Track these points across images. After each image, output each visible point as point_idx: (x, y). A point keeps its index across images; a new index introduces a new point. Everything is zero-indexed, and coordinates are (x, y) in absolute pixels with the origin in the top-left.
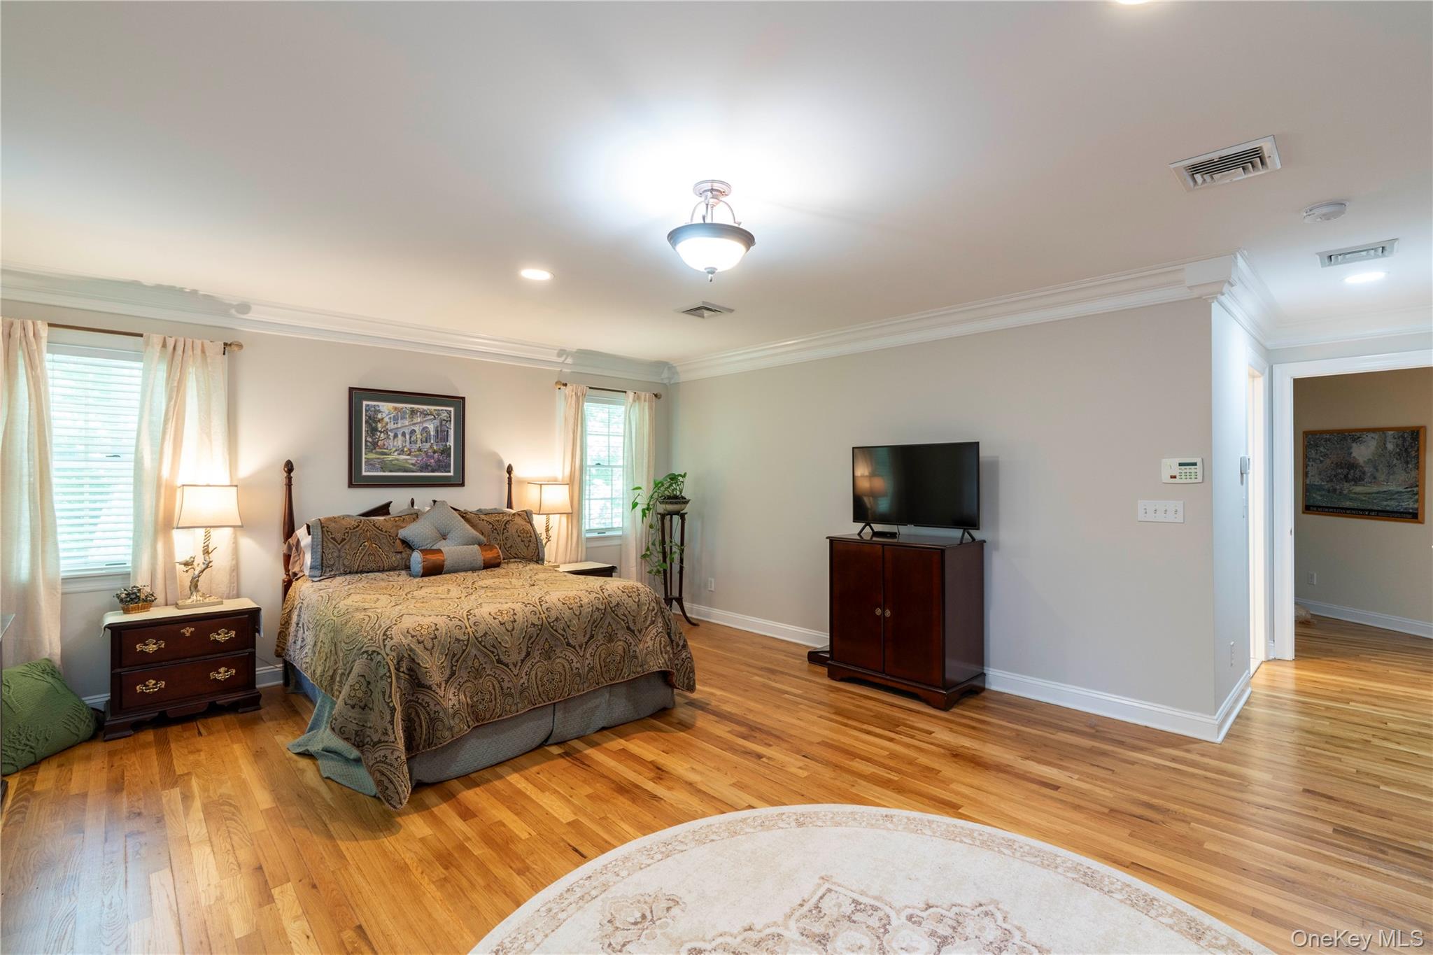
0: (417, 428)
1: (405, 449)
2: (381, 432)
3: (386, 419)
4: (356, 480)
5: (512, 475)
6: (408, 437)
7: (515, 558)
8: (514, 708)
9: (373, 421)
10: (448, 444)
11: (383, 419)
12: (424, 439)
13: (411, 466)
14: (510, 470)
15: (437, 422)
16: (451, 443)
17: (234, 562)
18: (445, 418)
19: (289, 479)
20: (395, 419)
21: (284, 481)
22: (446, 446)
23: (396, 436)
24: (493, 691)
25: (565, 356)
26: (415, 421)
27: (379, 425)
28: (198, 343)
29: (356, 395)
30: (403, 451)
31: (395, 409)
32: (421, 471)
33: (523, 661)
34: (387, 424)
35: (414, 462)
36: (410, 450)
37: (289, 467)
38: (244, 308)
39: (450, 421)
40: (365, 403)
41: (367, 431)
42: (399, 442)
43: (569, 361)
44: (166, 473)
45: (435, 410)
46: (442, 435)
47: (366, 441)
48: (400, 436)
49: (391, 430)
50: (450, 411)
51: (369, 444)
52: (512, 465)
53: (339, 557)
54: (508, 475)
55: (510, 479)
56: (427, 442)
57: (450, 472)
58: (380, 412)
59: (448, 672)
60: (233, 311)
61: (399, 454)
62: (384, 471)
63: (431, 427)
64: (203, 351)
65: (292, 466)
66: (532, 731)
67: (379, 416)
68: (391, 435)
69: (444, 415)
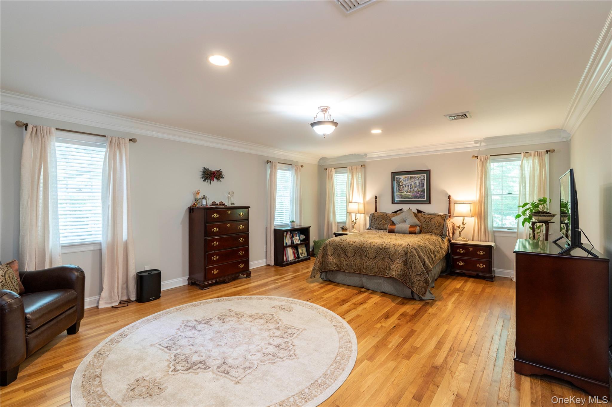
0: (413, 183)
1: (409, 191)
2: (401, 185)
3: (403, 181)
4: (393, 202)
5: (451, 200)
6: (409, 186)
7: (431, 233)
8: (349, 270)
9: (399, 182)
10: (424, 188)
11: (401, 181)
12: (415, 187)
13: (411, 197)
14: (449, 197)
15: (420, 180)
16: (425, 188)
17: (365, 223)
18: (423, 179)
19: (376, 201)
20: (405, 181)
21: (375, 201)
22: (423, 189)
23: (406, 186)
24: (343, 262)
25: (479, 143)
26: (412, 181)
27: (400, 183)
28: (355, 167)
29: (394, 174)
30: (408, 191)
31: (405, 177)
32: (414, 198)
33: (352, 257)
34: (403, 183)
35: (412, 195)
36: (410, 191)
37: (376, 198)
38: (366, 155)
39: (425, 179)
40: (396, 176)
41: (397, 186)
42: (407, 189)
43: (483, 144)
44: (351, 200)
45: (419, 176)
46: (421, 185)
47: (397, 189)
48: (407, 186)
49: (404, 185)
50: (425, 176)
51: (397, 190)
52: (451, 195)
53: (375, 224)
54: (449, 200)
55: (449, 201)
56: (416, 188)
57: (425, 198)
58: (400, 179)
59: (332, 253)
60: (364, 157)
61: (407, 193)
62: (402, 198)
63: (418, 182)
64: (356, 169)
65: (377, 197)
66: (356, 280)
67: (400, 180)
68: (404, 186)
69: (422, 178)
